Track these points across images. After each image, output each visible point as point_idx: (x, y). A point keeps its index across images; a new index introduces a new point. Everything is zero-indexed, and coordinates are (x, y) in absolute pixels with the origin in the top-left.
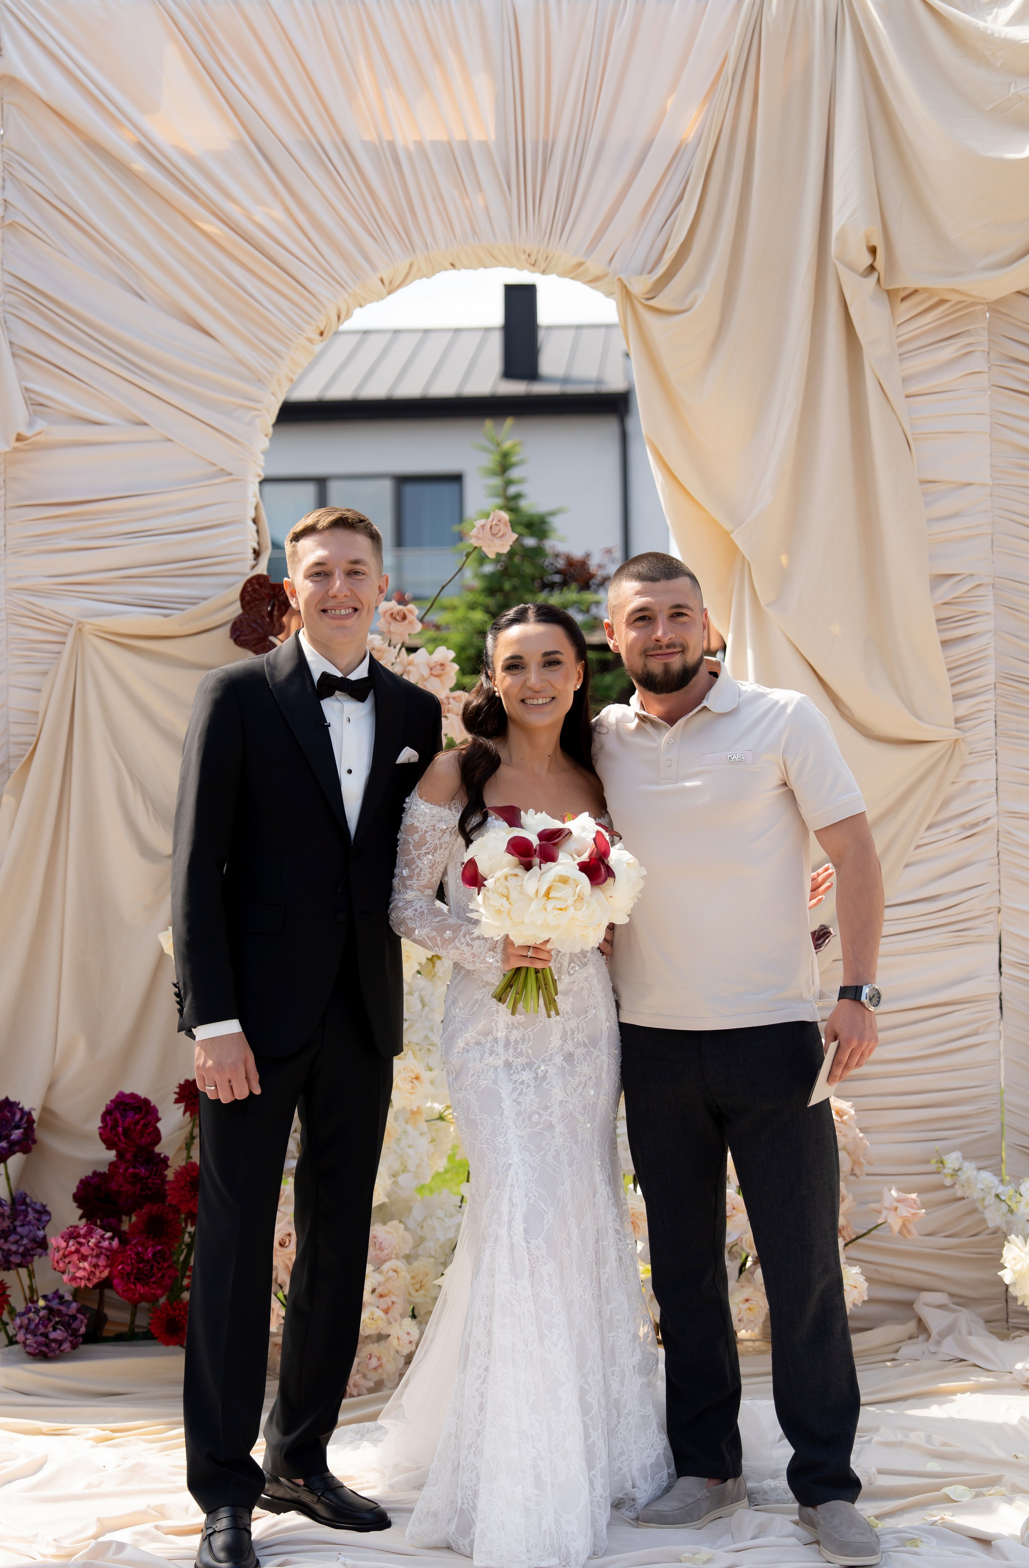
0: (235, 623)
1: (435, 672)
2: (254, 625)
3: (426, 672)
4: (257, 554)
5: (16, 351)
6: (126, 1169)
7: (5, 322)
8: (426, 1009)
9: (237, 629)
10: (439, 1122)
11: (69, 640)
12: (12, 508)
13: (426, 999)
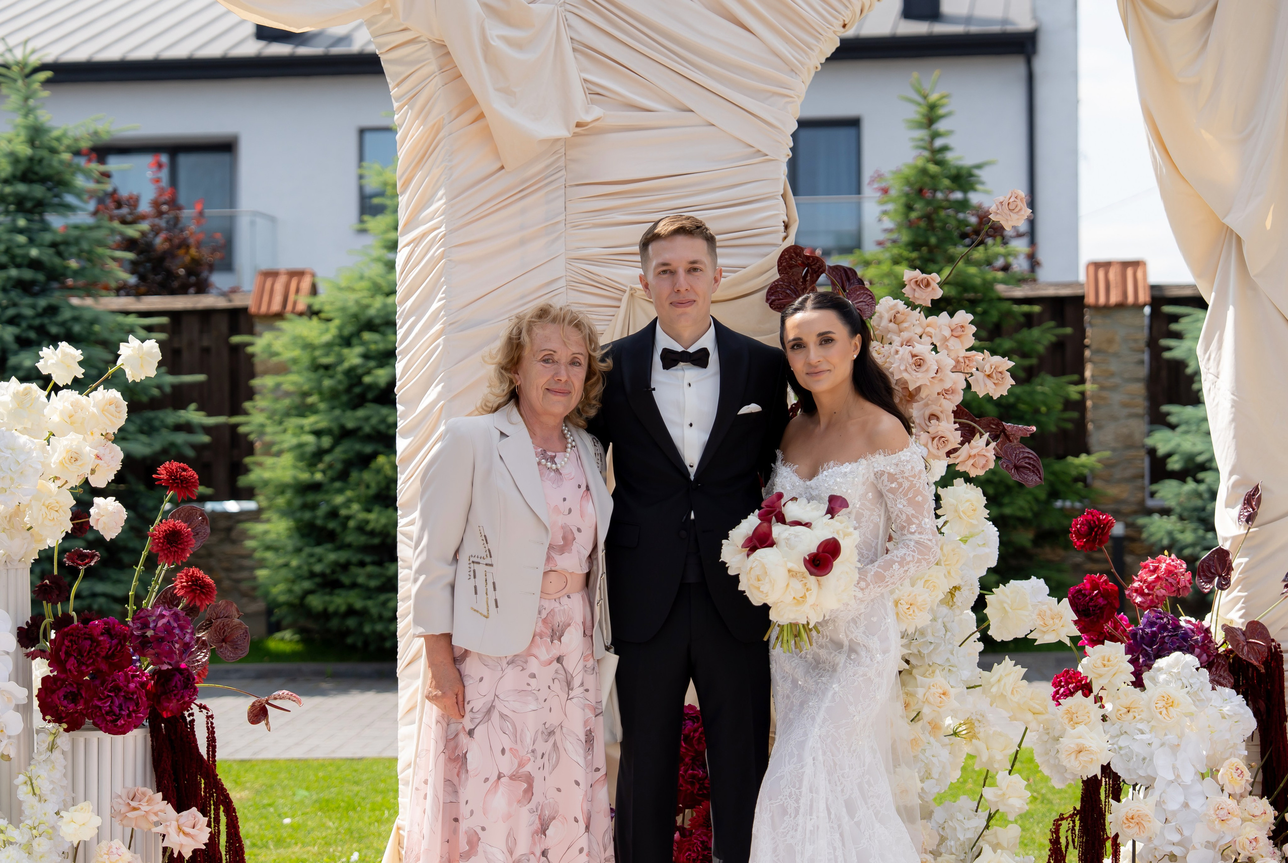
0: (770, 289)
1: (955, 334)
2: (788, 291)
3: (947, 333)
4: (786, 227)
5: (576, 46)
6: (686, 771)
7: (567, 20)
8: (949, 634)
9: (772, 294)
10: (953, 737)
11: (623, 305)
12: (571, 186)
13: (948, 625)
